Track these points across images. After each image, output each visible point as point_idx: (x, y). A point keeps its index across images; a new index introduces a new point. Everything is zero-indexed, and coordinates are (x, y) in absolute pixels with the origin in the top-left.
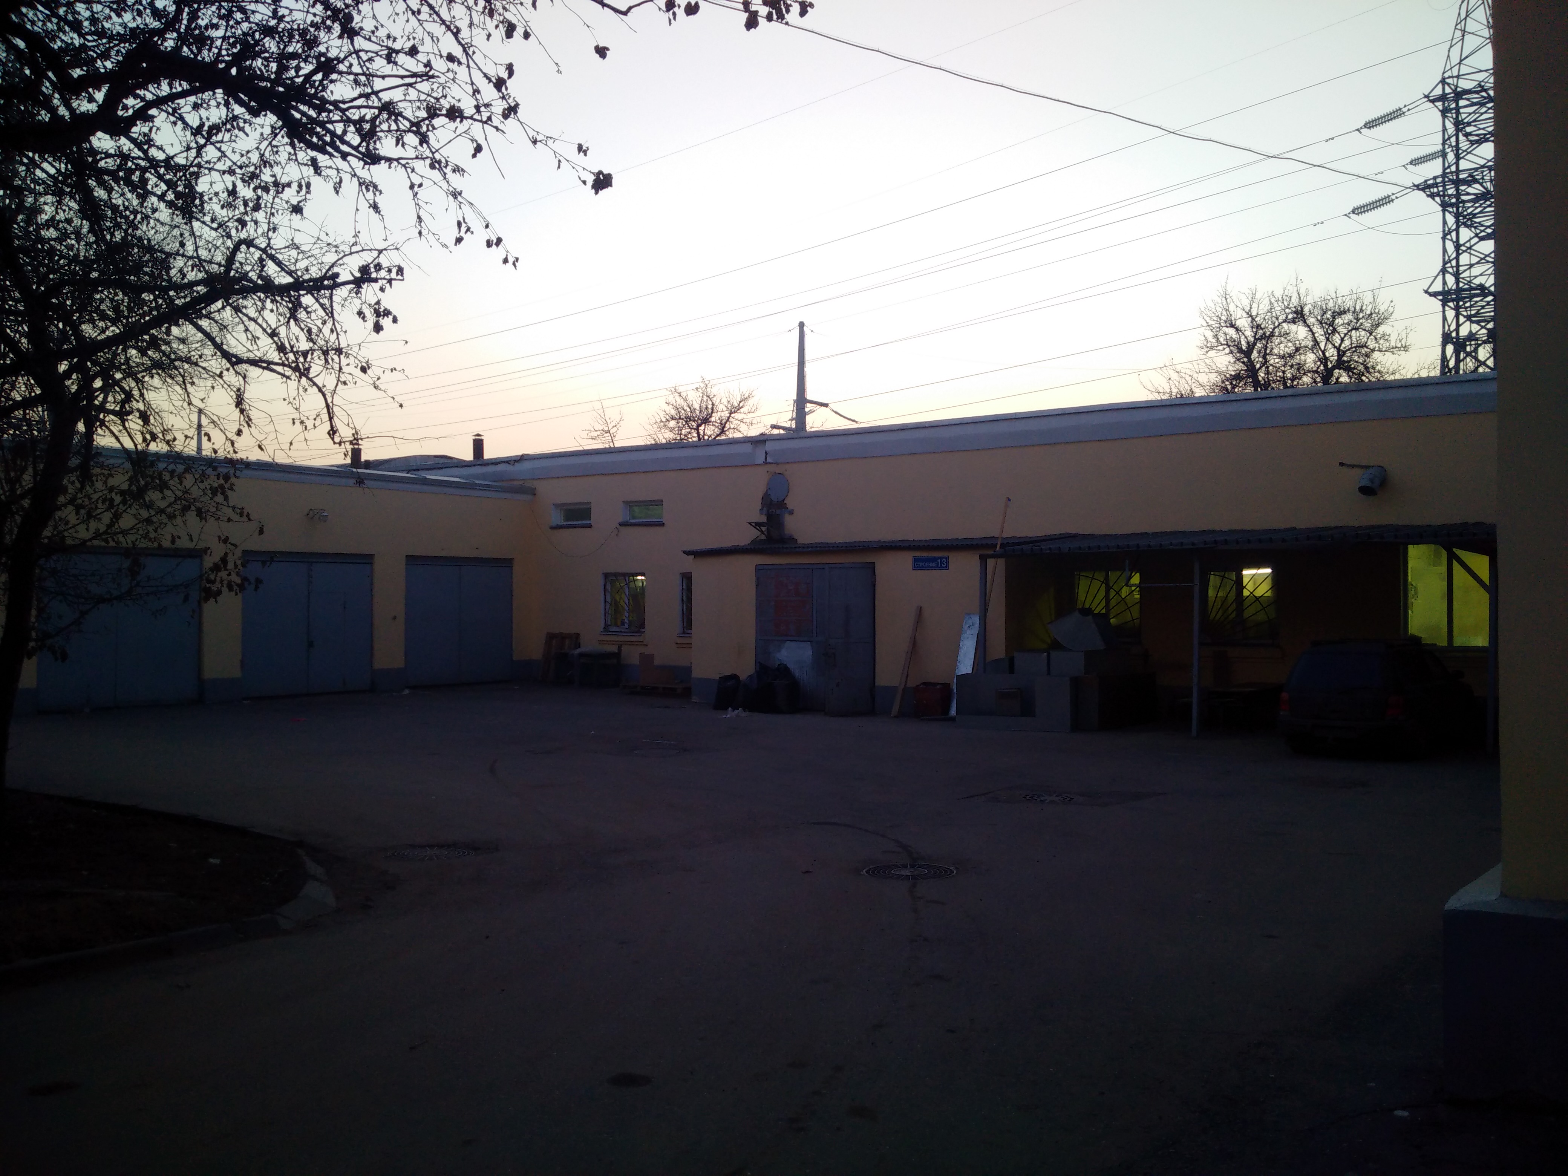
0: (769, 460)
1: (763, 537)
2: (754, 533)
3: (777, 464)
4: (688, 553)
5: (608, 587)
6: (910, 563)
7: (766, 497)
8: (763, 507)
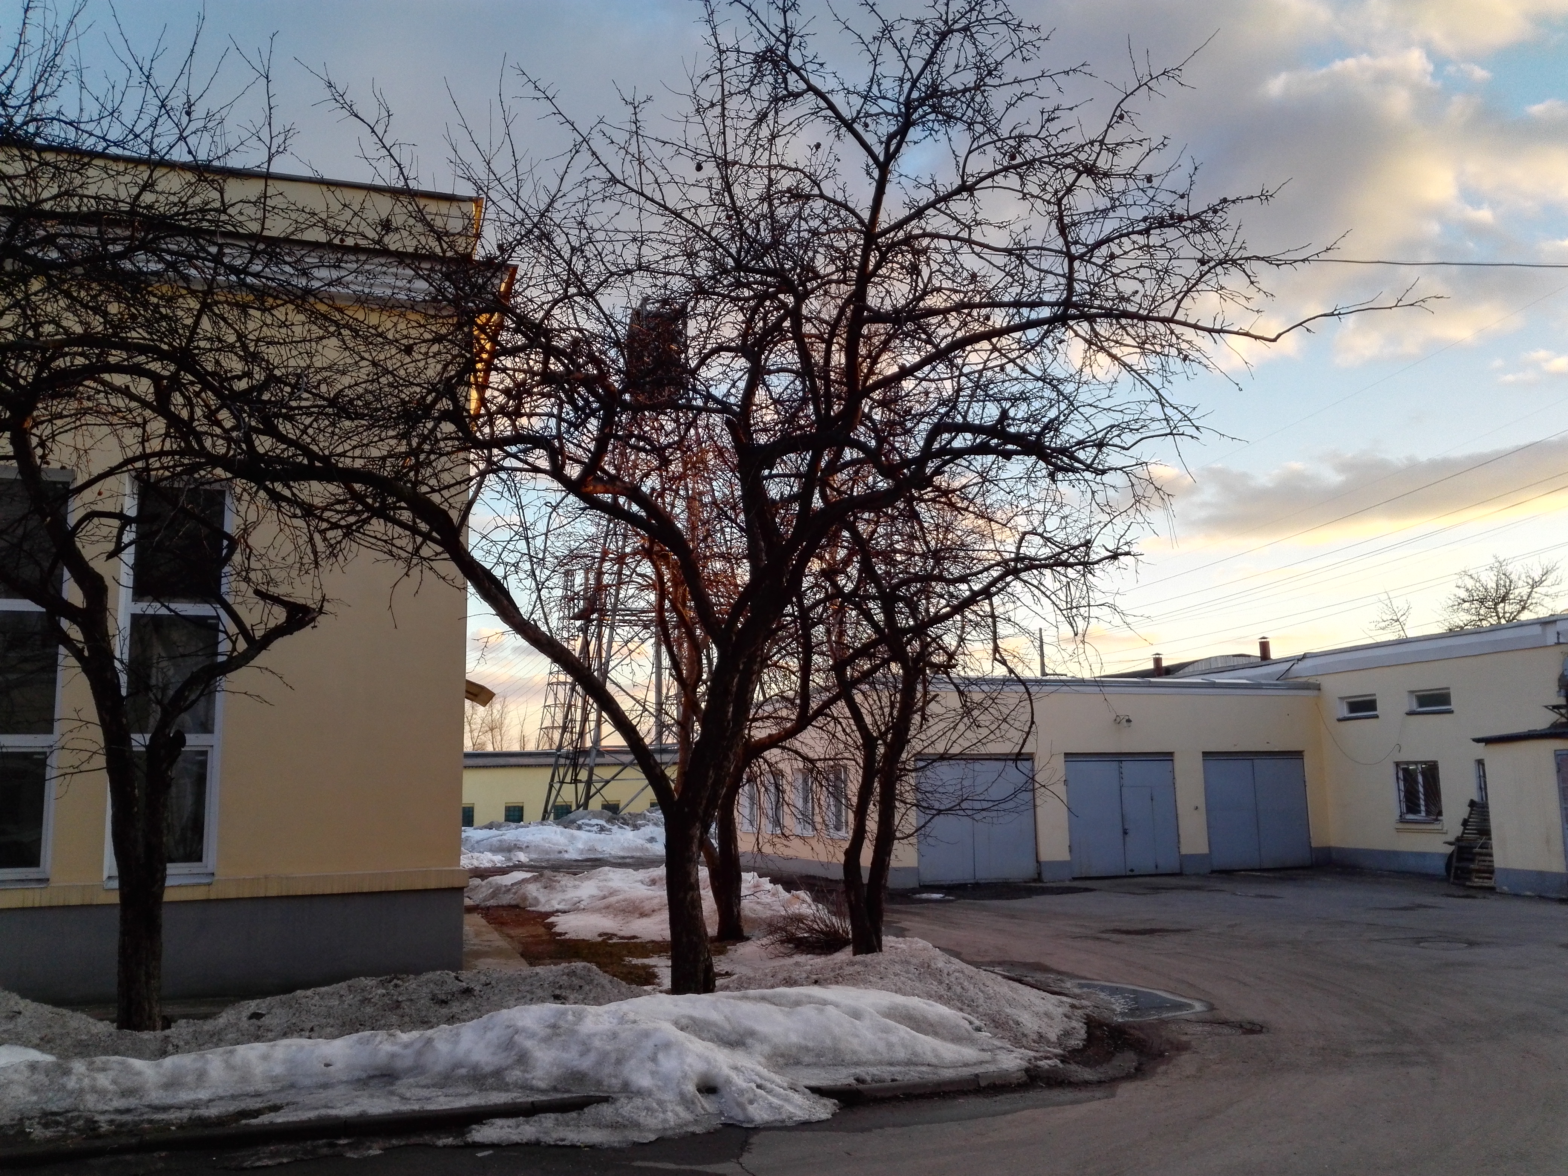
0: (1562, 641)
1: (1564, 720)
2: (1552, 717)
4: (1478, 741)
5: (1401, 775)
7: (1562, 678)
8: (1560, 689)
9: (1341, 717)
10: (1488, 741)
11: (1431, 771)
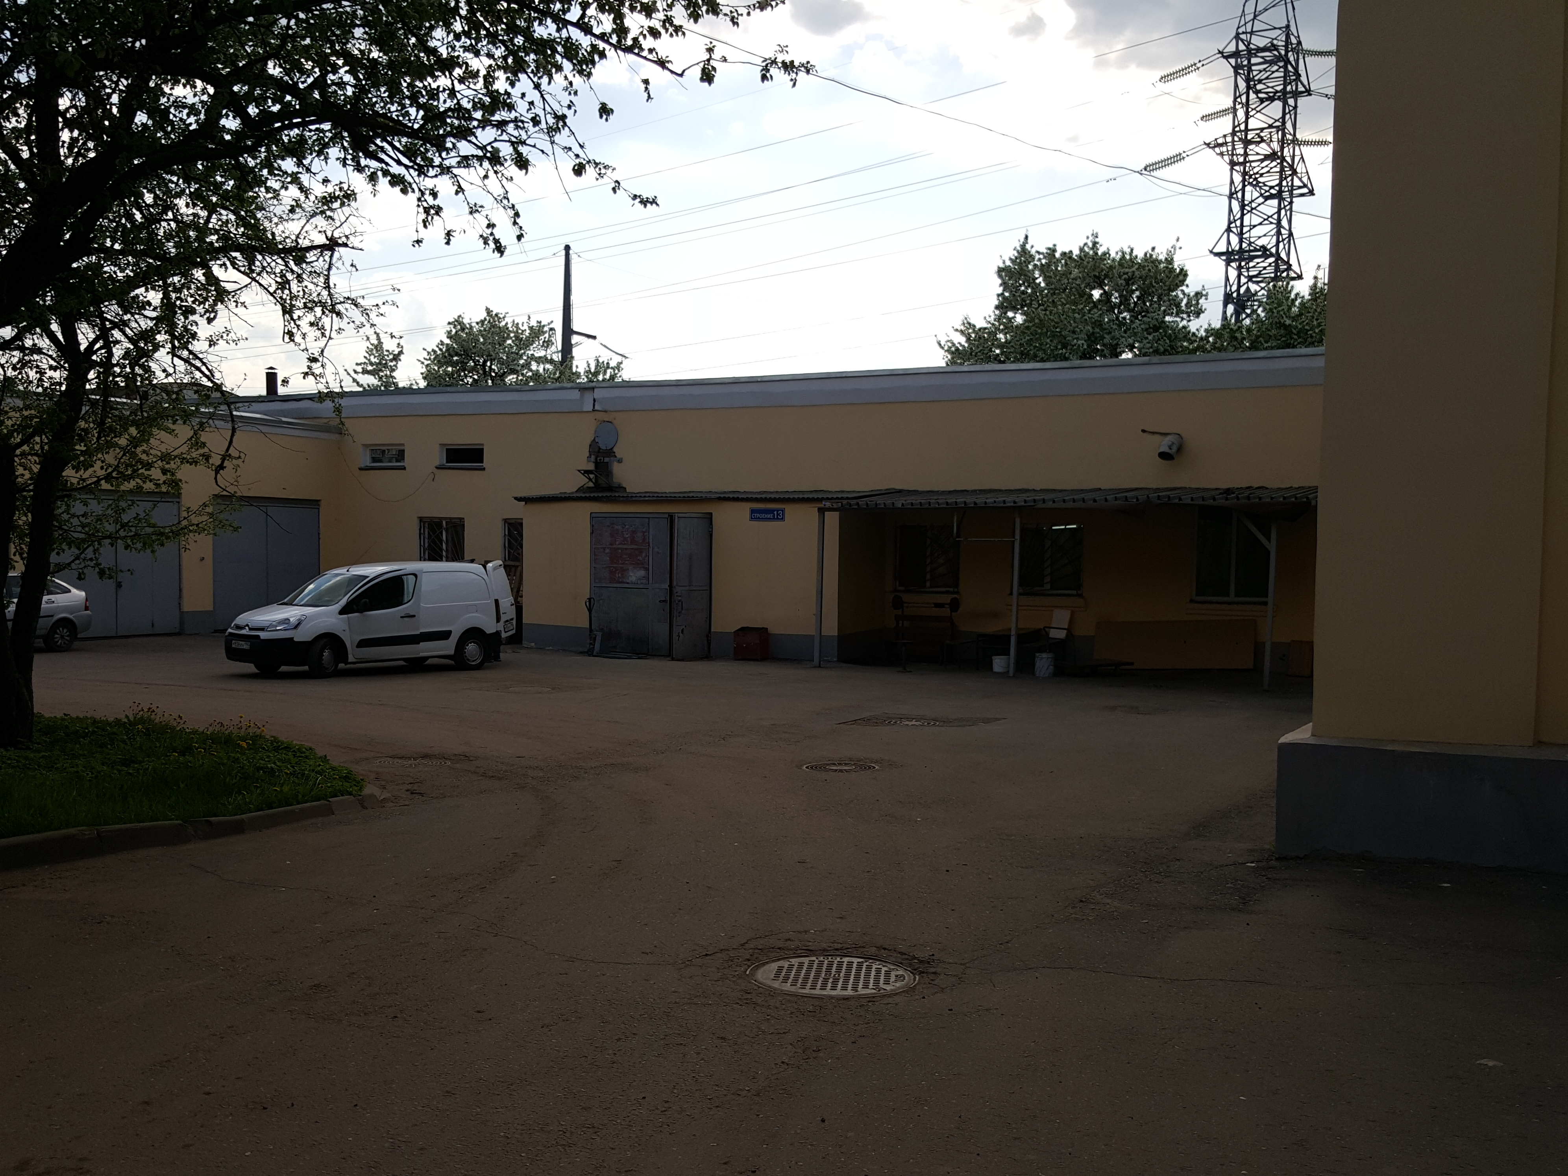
1: (591, 485)
2: (583, 480)
3: (606, 411)
4: (520, 499)
5: (424, 528)
6: (748, 512)
7: (593, 444)
8: (590, 455)
9: (362, 466)
10: (527, 500)
11: (457, 526)
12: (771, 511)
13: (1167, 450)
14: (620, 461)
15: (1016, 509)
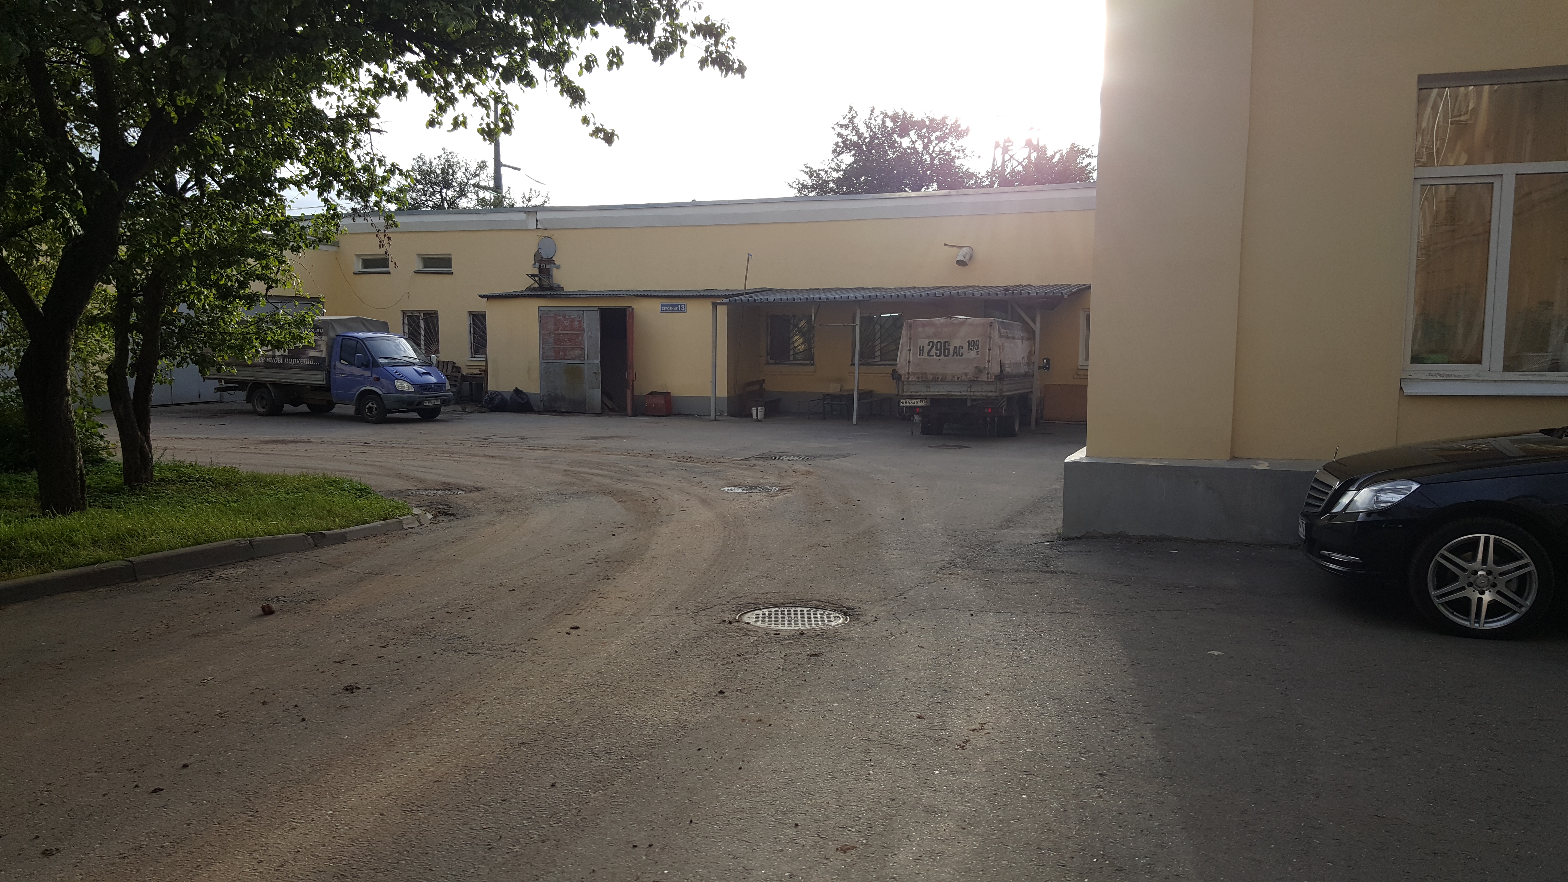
0: (538, 227)
1: (536, 285)
2: (530, 282)
3: (546, 229)
4: (483, 297)
5: (406, 321)
6: (658, 308)
7: (537, 254)
8: (535, 262)
9: (356, 271)
10: (489, 297)
11: (431, 318)
12: (676, 305)
13: (962, 259)
14: (558, 267)
15: (857, 302)
